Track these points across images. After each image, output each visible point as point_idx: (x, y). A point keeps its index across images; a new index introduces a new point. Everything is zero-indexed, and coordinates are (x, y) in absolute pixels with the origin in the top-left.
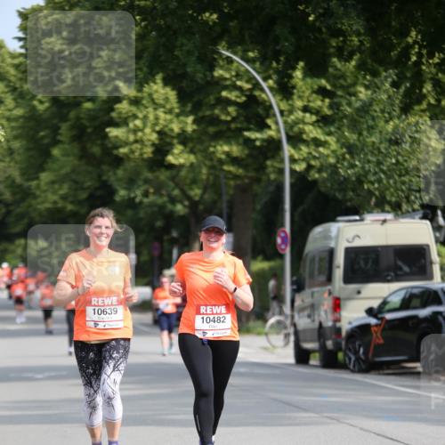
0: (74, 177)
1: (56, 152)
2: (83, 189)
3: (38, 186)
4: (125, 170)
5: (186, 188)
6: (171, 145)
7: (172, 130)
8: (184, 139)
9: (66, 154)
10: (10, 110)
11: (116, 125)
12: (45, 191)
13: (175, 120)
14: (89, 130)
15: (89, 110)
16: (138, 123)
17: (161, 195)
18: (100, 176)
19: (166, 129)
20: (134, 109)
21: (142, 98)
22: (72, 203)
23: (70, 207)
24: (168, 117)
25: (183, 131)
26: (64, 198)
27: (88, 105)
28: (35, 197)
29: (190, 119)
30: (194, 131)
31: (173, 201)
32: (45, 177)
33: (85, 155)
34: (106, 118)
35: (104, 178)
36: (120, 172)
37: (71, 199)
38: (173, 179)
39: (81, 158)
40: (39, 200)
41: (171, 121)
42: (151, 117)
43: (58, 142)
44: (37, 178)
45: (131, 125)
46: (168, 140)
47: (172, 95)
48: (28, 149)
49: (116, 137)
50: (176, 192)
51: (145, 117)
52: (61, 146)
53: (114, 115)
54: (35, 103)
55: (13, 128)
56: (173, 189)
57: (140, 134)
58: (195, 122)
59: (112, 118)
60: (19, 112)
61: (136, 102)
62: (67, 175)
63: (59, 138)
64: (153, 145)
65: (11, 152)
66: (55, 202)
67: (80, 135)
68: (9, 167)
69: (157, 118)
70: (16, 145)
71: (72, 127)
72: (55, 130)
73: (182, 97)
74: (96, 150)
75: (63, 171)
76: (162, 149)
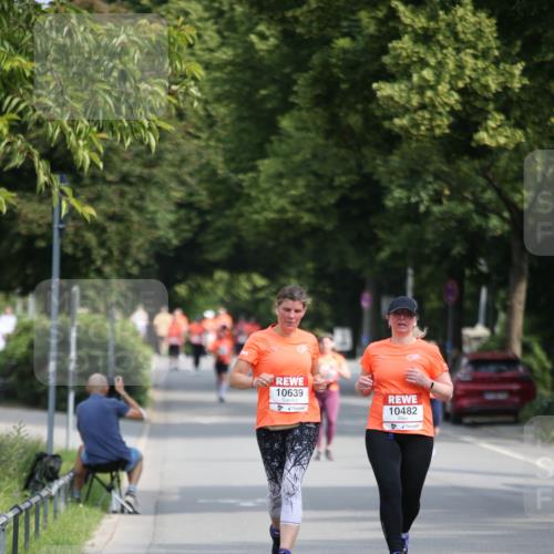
0: (315, 166)
1: (285, 123)
2: (331, 187)
3: (255, 183)
4: (403, 157)
5: (506, 188)
6: (484, 114)
7: (486, 87)
8: (506, 102)
9: (303, 128)
10: (211, 50)
11: (390, 78)
12: (265, 191)
13: (492, 69)
14: (344, 86)
15: (345, 51)
16: (427, 74)
17: (463, 200)
18: (360, 167)
19: (476, 86)
20: (421, 49)
21: (437, 31)
22: (311, 211)
23: (307, 218)
24: (480, 64)
25: (506, 89)
26: (297, 202)
27: (343, 43)
28: (249, 200)
29: (518, 68)
30: (524, 88)
31: (483, 210)
32: (267, 166)
33: (335, 130)
34: (374, 67)
35: (367, 170)
36: (395, 160)
37: (309, 205)
38: (484, 172)
39: (328, 134)
40: (257, 206)
41: (485, 72)
42: (451, 65)
43: (293, 106)
44: (254, 169)
45: (415, 78)
46: (478, 104)
47: (489, 25)
48: (240, 119)
49: (391, 98)
50: (489, 195)
51: (441, 64)
52: (295, 113)
53: (386, 59)
54: (253, 38)
55: (215, 82)
56: (484, 191)
57: (429, 93)
58: (524, 72)
59: (383, 66)
60: (225, 54)
61: (425, 38)
62: (305, 163)
63: (292, 99)
64: (452, 112)
65: (210, 121)
66: (282, 210)
67: (328, 95)
68: (208, 147)
69: (461, 67)
70: (220, 111)
71: (315, 81)
72: (287, 86)
73: (506, 30)
74: (354, 120)
75: (298, 158)
76: (466, 121)
